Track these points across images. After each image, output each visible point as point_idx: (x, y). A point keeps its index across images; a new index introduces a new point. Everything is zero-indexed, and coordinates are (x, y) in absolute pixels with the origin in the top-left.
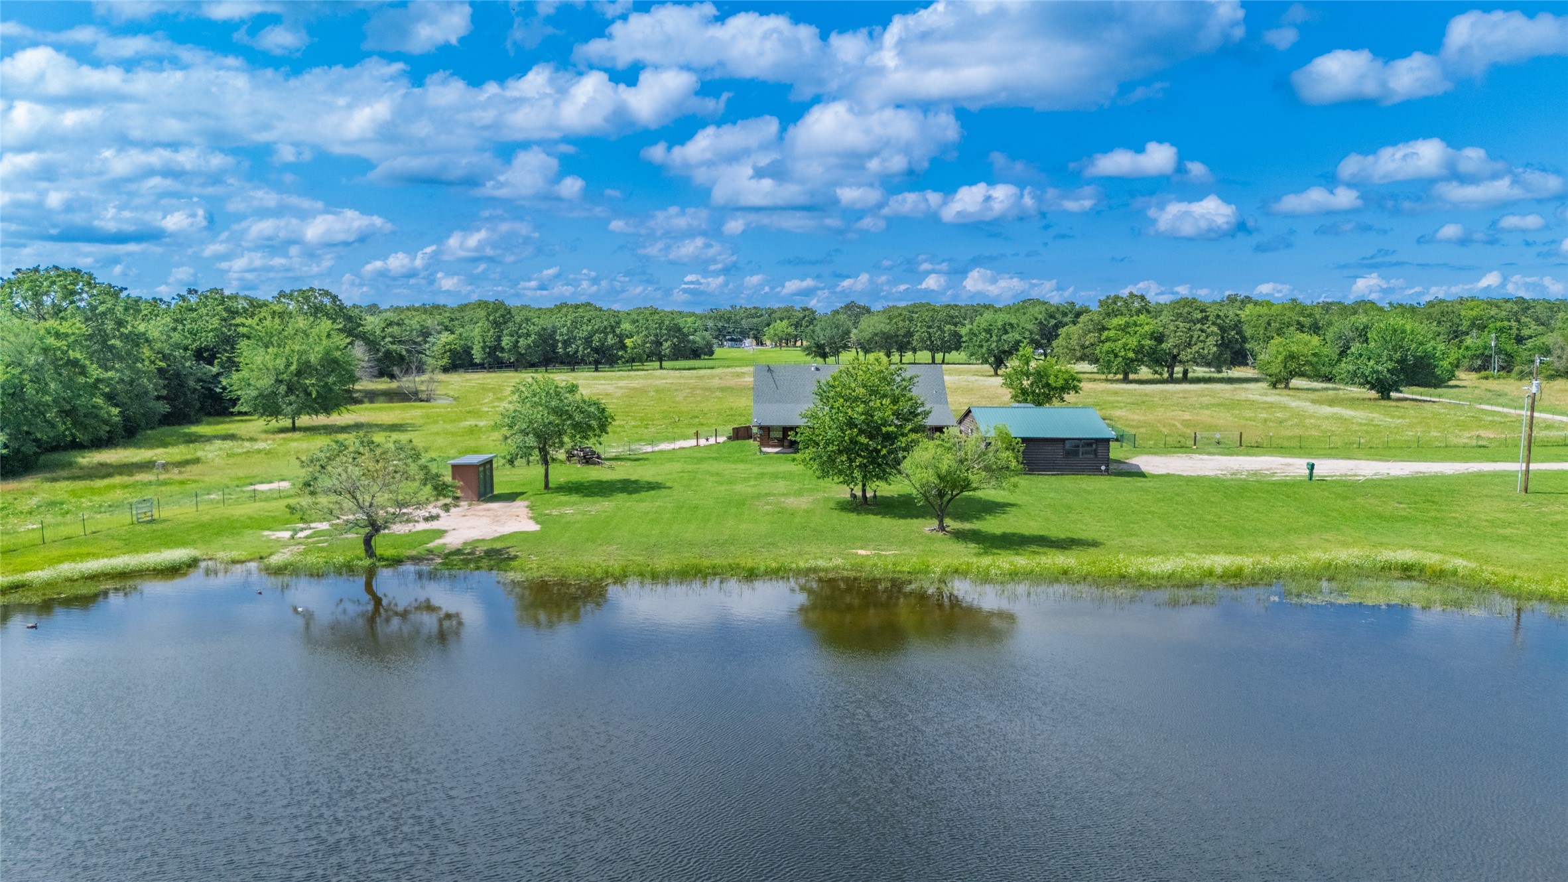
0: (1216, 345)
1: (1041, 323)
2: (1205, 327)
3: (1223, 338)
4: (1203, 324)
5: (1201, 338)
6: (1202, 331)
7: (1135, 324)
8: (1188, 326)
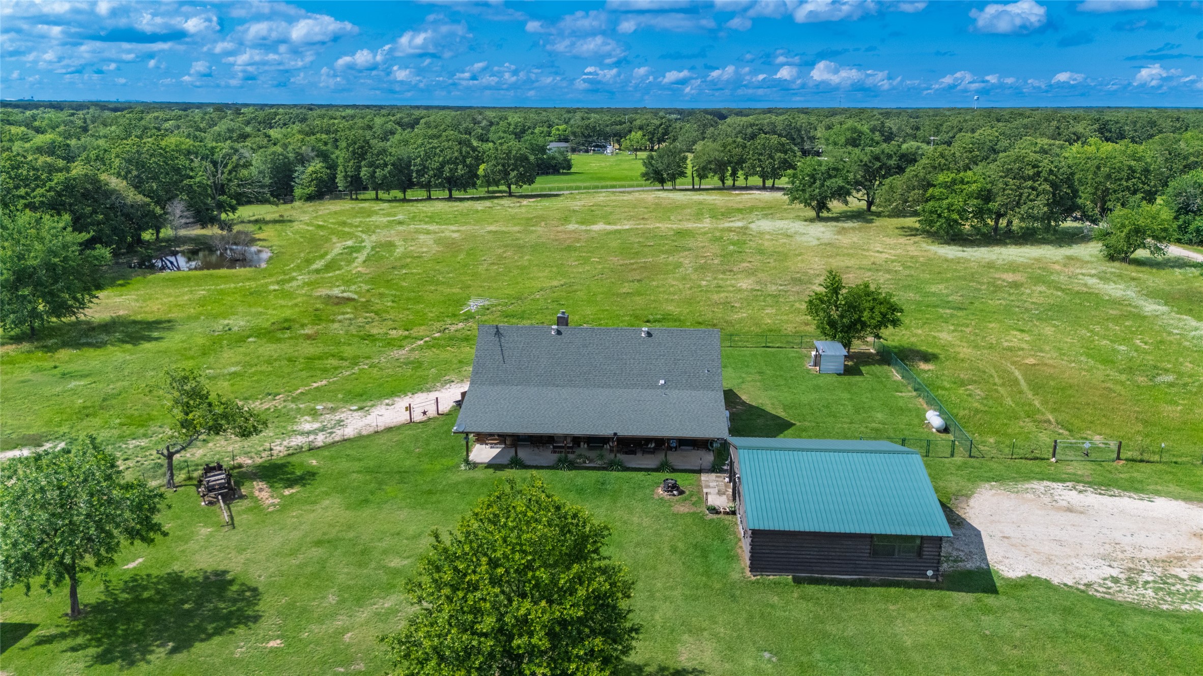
0: (1048, 205)
1: (866, 165)
2: (1036, 185)
3: (1054, 195)
4: (1034, 181)
5: (1031, 197)
6: (1033, 188)
7: (962, 182)
8: (1017, 182)
